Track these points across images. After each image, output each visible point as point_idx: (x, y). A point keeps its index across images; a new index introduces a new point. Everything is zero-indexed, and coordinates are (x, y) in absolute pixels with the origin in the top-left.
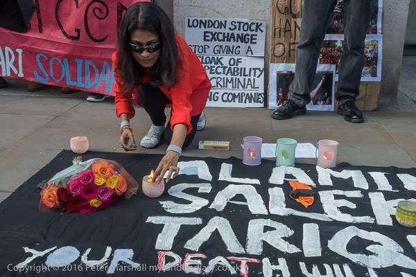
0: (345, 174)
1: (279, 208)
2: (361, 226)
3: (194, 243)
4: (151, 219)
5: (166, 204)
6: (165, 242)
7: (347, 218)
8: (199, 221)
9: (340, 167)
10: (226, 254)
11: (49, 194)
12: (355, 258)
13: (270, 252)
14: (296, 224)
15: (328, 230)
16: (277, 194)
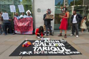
0: (51, 41)
1: (45, 45)
2: (53, 46)
3: (38, 50)
4: (33, 47)
5: (35, 46)
6: (35, 50)
7: (52, 46)
8: (38, 47)
9: (50, 40)
10: (41, 51)
11: (23, 46)
12: (53, 50)
13: (45, 50)
14: (47, 47)
15: (50, 47)
16: (45, 44)
